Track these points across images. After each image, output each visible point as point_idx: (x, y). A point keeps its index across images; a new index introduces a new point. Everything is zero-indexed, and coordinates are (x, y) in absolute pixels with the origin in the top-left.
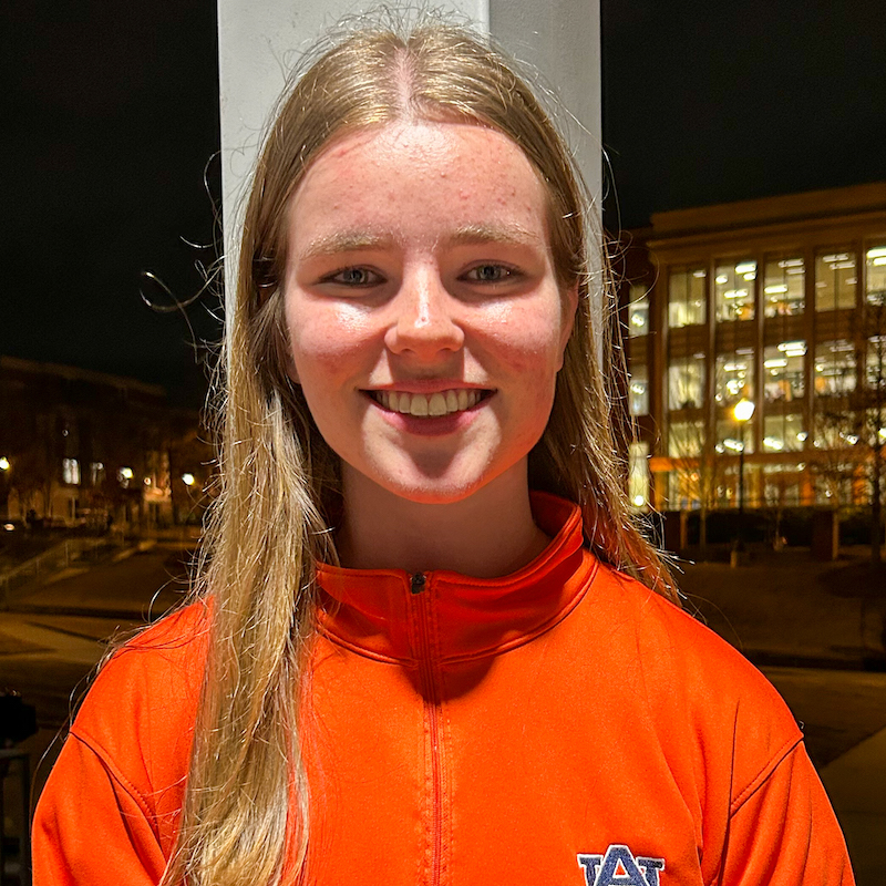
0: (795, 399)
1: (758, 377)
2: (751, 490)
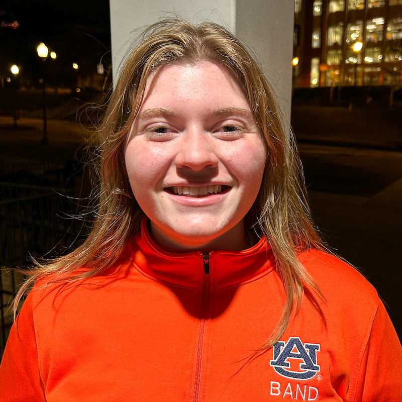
0: (379, 42)
1: (364, 32)
2: (358, 79)
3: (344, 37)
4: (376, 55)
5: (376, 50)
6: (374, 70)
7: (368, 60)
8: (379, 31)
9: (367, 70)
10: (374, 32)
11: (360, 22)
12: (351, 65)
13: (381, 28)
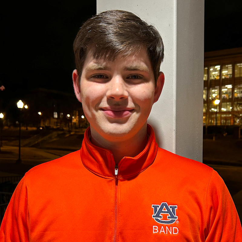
0: (229, 99)
1: (220, 93)
2: (218, 121)
3: (208, 96)
4: (228, 107)
5: (228, 103)
6: (227, 116)
7: (224, 109)
8: (230, 92)
9: (223, 116)
10: (226, 93)
11: (218, 87)
12: (213, 113)
13: (231, 90)
